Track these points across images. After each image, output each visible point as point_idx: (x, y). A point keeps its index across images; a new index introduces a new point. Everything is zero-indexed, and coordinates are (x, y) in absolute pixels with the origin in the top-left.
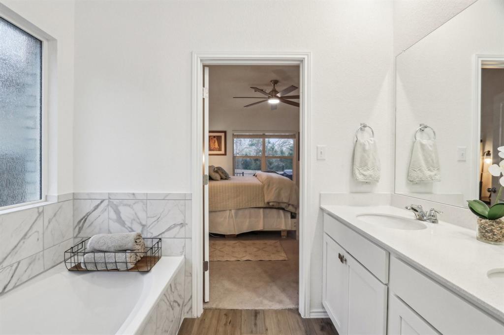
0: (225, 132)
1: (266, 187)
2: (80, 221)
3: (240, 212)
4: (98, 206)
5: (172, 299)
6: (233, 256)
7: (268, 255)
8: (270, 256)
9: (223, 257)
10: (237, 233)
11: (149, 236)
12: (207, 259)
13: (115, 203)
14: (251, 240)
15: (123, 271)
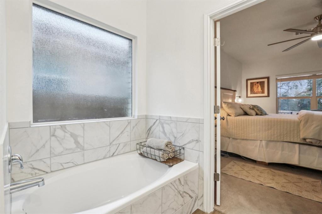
0: (268, 78)
1: (302, 123)
2: (148, 130)
3: (272, 144)
4: (155, 123)
5: (182, 190)
6: (258, 180)
7: (298, 191)
8: (301, 192)
9: (248, 177)
10: (267, 161)
11: (178, 145)
12: (219, 171)
13: (162, 122)
14: (283, 171)
15: (158, 161)
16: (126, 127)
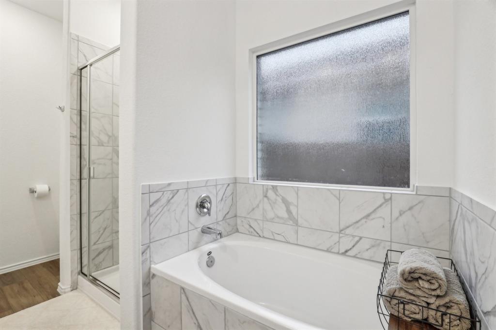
16: (378, 208)
